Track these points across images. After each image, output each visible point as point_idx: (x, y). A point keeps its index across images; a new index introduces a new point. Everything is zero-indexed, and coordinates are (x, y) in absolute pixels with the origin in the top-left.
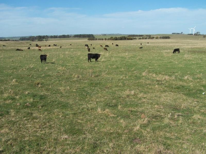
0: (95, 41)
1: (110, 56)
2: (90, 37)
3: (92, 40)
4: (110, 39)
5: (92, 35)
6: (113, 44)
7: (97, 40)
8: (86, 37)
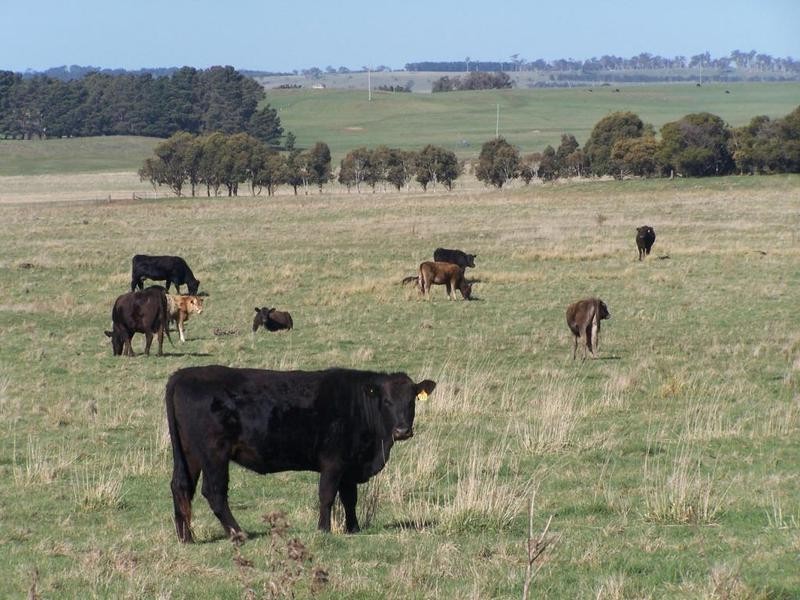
0: (285, 191)
1: (610, 443)
2: (193, 127)
3: (229, 178)
4: (587, 166)
5: (229, 77)
6: (646, 239)
7: (334, 189)
8: (105, 128)
